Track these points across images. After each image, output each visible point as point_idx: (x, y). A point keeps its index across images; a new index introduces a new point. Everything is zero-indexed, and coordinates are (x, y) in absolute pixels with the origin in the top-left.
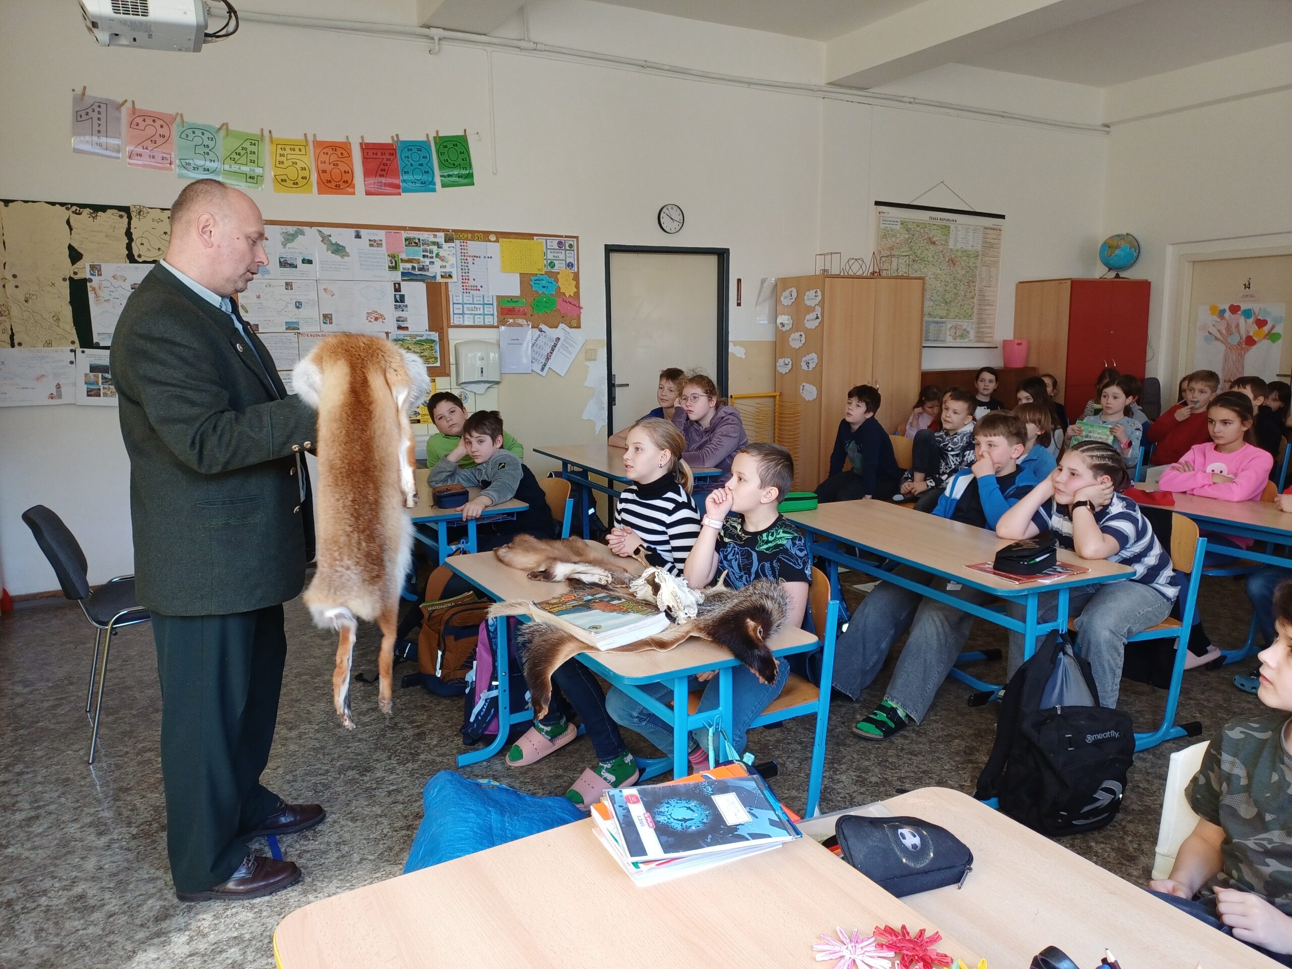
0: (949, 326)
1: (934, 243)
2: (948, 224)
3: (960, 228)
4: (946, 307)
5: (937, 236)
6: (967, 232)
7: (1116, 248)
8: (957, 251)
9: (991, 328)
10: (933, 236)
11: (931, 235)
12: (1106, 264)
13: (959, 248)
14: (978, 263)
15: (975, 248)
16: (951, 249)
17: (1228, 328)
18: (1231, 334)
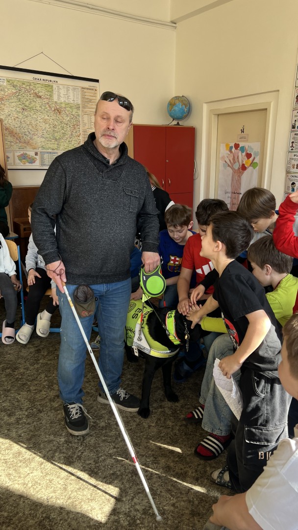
1: (40, 97)
2: (51, 83)
3: (61, 87)
4: (56, 142)
5: (42, 92)
6: (68, 90)
7: (174, 105)
8: (61, 103)
10: (39, 92)
11: (37, 91)
12: (171, 116)
13: (63, 101)
14: (80, 113)
15: (75, 102)
16: (55, 102)
17: (234, 159)
18: (235, 163)
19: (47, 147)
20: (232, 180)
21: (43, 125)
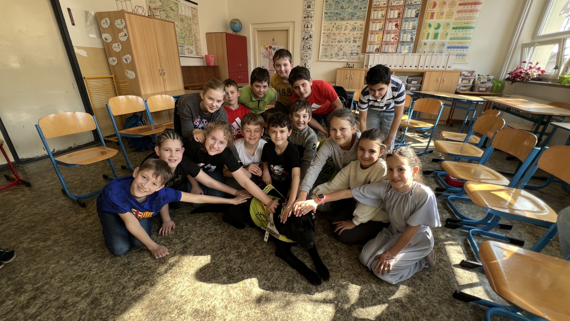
0: (186, 48)
1: (173, 10)
2: (177, 2)
4: (183, 40)
5: (174, 7)
6: (185, 8)
7: (235, 23)
8: (183, 15)
9: (200, 50)
11: (171, 6)
14: (192, 23)
15: (189, 16)
16: (180, 14)
17: (269, 53)
18: (270, 55)
20: (269, 64)
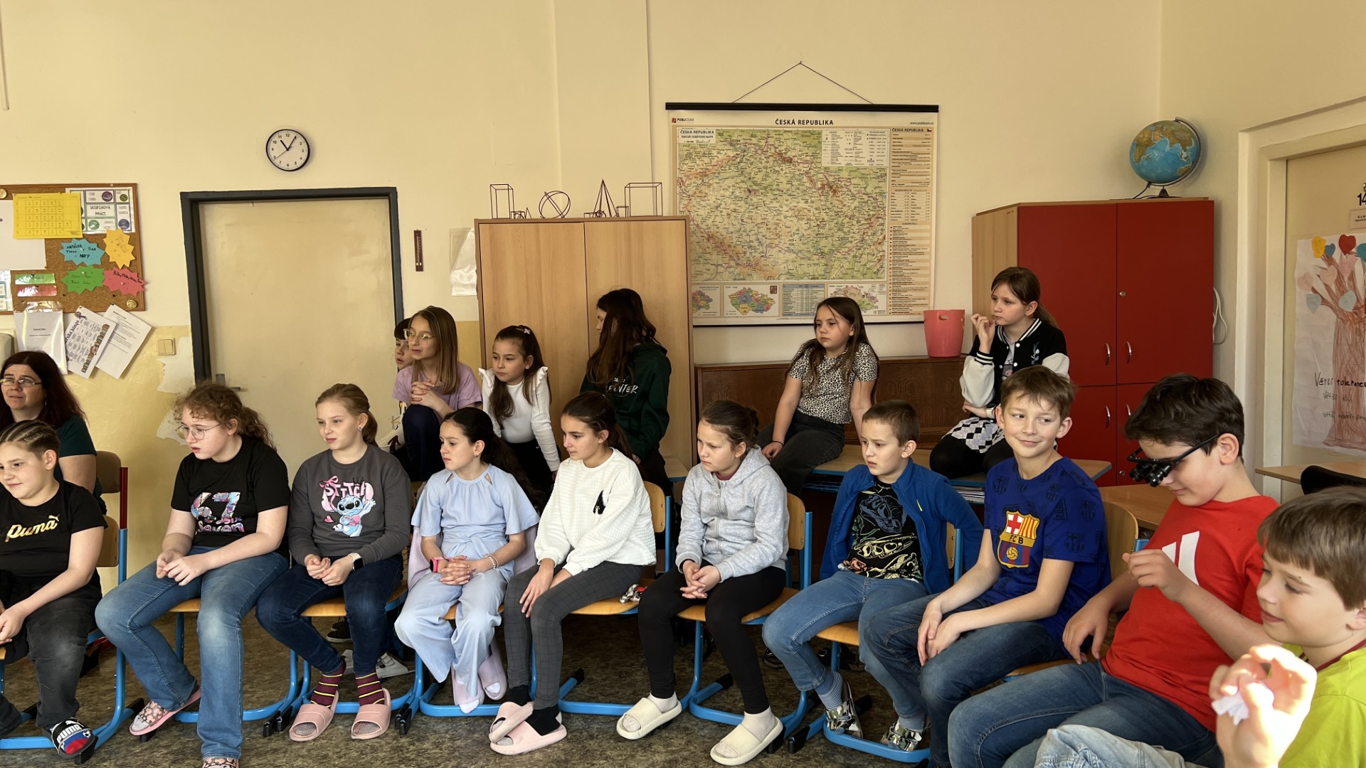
1: (790, 161)
2: (816, 128)
3: (840, 133)
4: (823, 261)
5: (795, 149)
6: (857, 139)
8: (840, 170)
9: (921, 289)
10: (787, 150)
11: (782, 148)
12: (1142, 176)
13: (843, 165)
14: (886, 187)
15: (875, 164)
16: (825, 168)
17: (1339, 281)
18: (1342, 292)
19: (800, 272)
20: (1337, 343)
21: (794, 224)
